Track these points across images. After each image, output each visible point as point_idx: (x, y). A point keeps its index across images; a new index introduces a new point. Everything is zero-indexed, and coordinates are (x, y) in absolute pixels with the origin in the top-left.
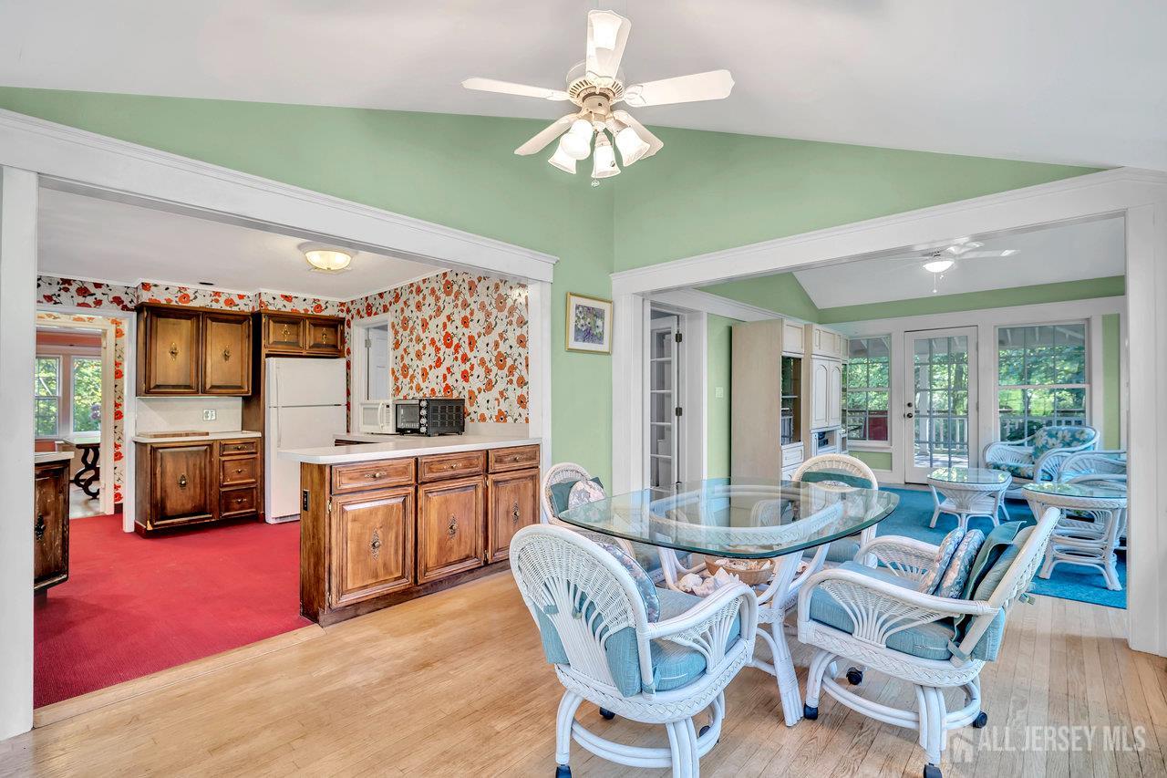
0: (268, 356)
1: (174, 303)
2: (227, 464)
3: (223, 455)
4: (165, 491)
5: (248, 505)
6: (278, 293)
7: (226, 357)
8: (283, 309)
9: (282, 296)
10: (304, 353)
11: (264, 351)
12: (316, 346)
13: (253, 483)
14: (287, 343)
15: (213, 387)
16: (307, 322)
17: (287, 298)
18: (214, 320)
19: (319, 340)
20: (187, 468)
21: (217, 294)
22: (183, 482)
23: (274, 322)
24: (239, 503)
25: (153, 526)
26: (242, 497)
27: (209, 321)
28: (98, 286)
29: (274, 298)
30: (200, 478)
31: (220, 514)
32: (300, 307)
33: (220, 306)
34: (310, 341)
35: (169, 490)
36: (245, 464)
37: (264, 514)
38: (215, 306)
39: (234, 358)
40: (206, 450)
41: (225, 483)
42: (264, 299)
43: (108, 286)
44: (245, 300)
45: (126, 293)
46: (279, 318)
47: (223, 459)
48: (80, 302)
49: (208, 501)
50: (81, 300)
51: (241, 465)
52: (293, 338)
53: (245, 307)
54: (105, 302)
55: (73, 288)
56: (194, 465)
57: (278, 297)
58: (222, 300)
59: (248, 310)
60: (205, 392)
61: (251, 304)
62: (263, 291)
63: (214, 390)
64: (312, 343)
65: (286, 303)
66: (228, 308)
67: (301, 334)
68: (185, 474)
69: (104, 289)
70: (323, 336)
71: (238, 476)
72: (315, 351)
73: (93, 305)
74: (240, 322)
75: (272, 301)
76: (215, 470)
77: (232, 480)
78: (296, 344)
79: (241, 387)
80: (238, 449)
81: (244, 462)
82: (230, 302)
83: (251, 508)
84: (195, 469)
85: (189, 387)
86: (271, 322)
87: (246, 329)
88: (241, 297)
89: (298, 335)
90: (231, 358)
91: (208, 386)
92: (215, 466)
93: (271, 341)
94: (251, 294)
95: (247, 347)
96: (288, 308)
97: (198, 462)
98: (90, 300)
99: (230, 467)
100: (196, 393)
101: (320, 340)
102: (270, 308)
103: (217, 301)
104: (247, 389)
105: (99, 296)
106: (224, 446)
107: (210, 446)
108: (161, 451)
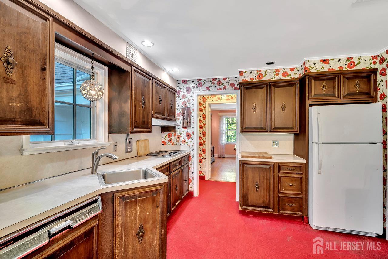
0: (311, 105)
1: (254, 80)
2: (283, 179)
3: (280, 173)
4: (248, 190)
5: (296, 210)
6: (317, 59)
7: (283, 109)
8: (322, 70)
9: (321, 60)
10: (340, 101)
11: (308, 102)
12: (350, 94)
13: (300, 194)
14: (326, 95)
15: (275, 128)
16: (342, 77)
17: (325, 61)
18: (276, 87)
19: (352, 90)
20: (260, 177)
21: (278, 70)
22: (257, 186)
23: (315, 80)
24: (291, 206)
25: (242, 209)
26: (293, 203)
27: (273, 88)
28: (225, 79)
29: (315, 64)
30: (267, 186)
31: (279, 211)
32: (335, 66)
33: (280, 77)
34: (344, 91)
35: (250, 189)
36: (295, 181)
37: (308, 218)
38: (277, 78)
39: (288, 109)
40: (270, 168)
41: (282, 191)
42: (307, 65)
43: (228, 78)
44: (295, 71)
45: (236, 81)
46: (319, 77)
47: (281, 175)
48: (218, 88)
49: (271, 201)
50: (218, 87)
51: (292, 181)
52: (330, 91)
53: (295, 75)
54: (228, 87)
55: (216, 82)
56: (263, 177)
57: (318, 62)
58: (280, 74)
59: (296, 77)
60: (271, 131)
61: (298, 73)
62: (306, 59)
63: (276, 130)
64: (346, 93)
65: (324, 65)
66: (284, 78)
67: (337, 87)
68: (258, 181)
69: (227, 80)
70: (355, 86)
71: (290, 188)
72: (349, 99)
73: (223, 89)
74: (292, 86)
75: (313, 66)
76: (275, 181)
77: (286, 190)
78: (333, 95)
79: (292, 128)
80: (291, 170)
81: (294, 179)
82: (285, 74)
83: (299, 211)
84: (264, 179)
85: (262, 128)
86: (313, 81)
87: (295, 90)
88: (292, 70)
89: (334, 88)
90: (286, 110)
91: (273, 127)
92: (275, 179)
93: (313, 94)
94: (298, 66)
95: (296, 102)
96: (326, 68)
97: (265, 175)
98: (222, 87)
99: (285, 181)
100: (266, 131)
101: (355, 90)
102: (312, 71)
103: (277, 75)
104: (297, 129)
105: (225, 84)
106: (281, 166)
107: (273, 166)
108: (246, 165)
